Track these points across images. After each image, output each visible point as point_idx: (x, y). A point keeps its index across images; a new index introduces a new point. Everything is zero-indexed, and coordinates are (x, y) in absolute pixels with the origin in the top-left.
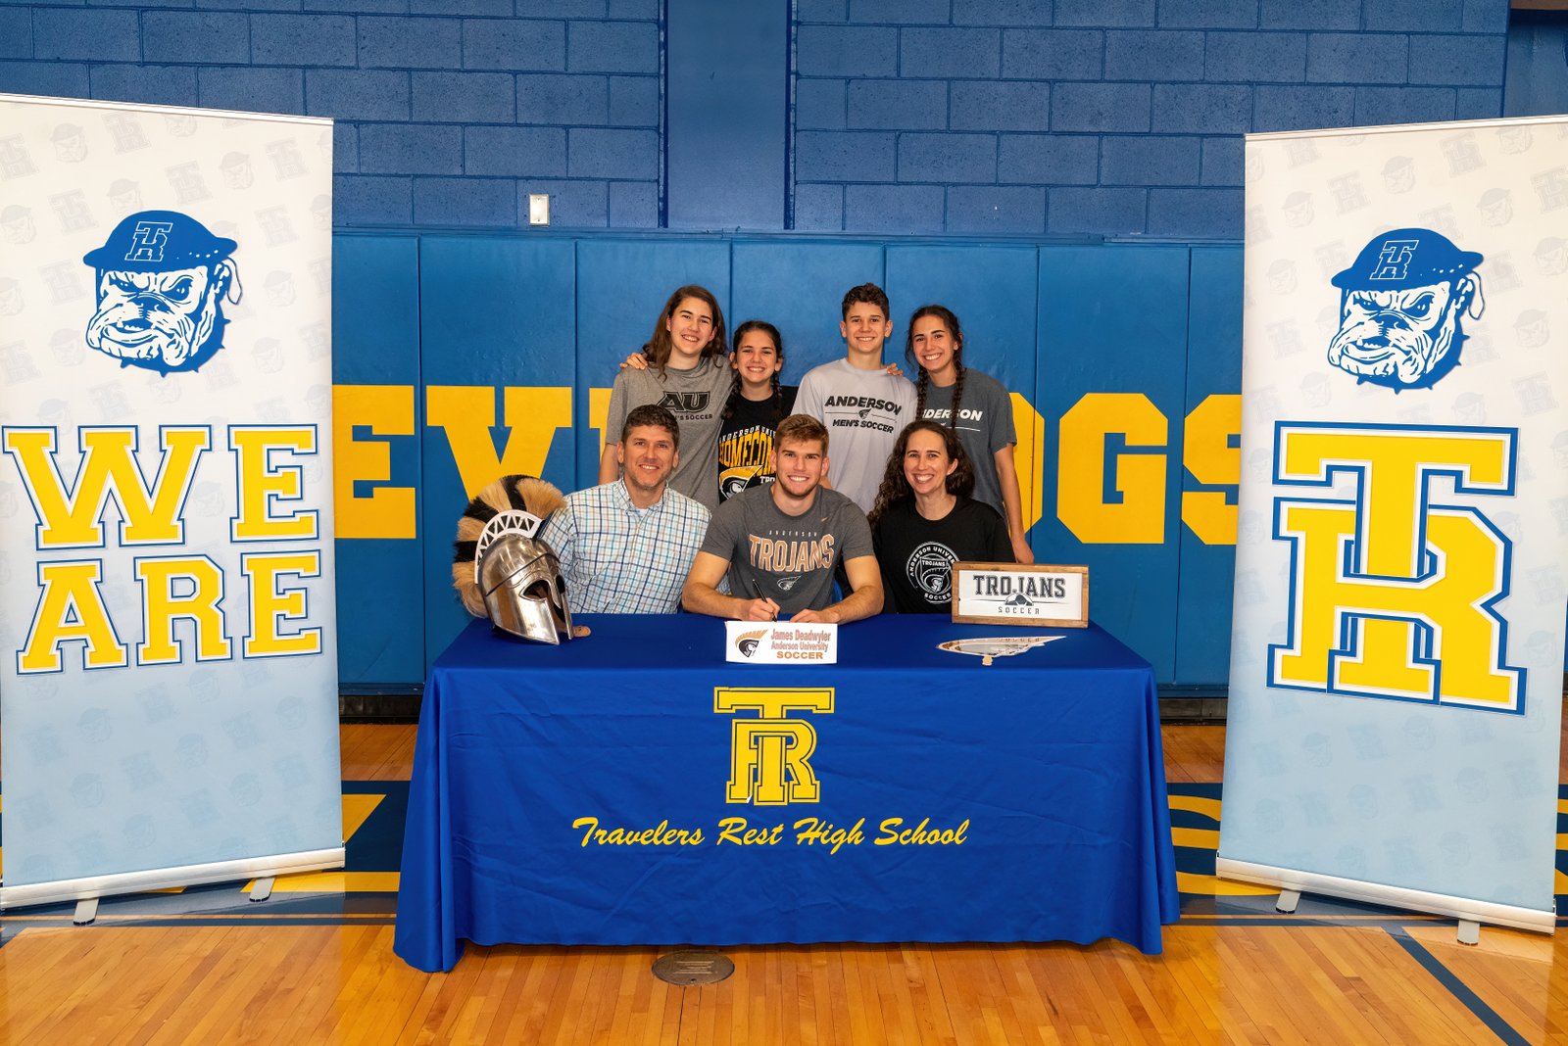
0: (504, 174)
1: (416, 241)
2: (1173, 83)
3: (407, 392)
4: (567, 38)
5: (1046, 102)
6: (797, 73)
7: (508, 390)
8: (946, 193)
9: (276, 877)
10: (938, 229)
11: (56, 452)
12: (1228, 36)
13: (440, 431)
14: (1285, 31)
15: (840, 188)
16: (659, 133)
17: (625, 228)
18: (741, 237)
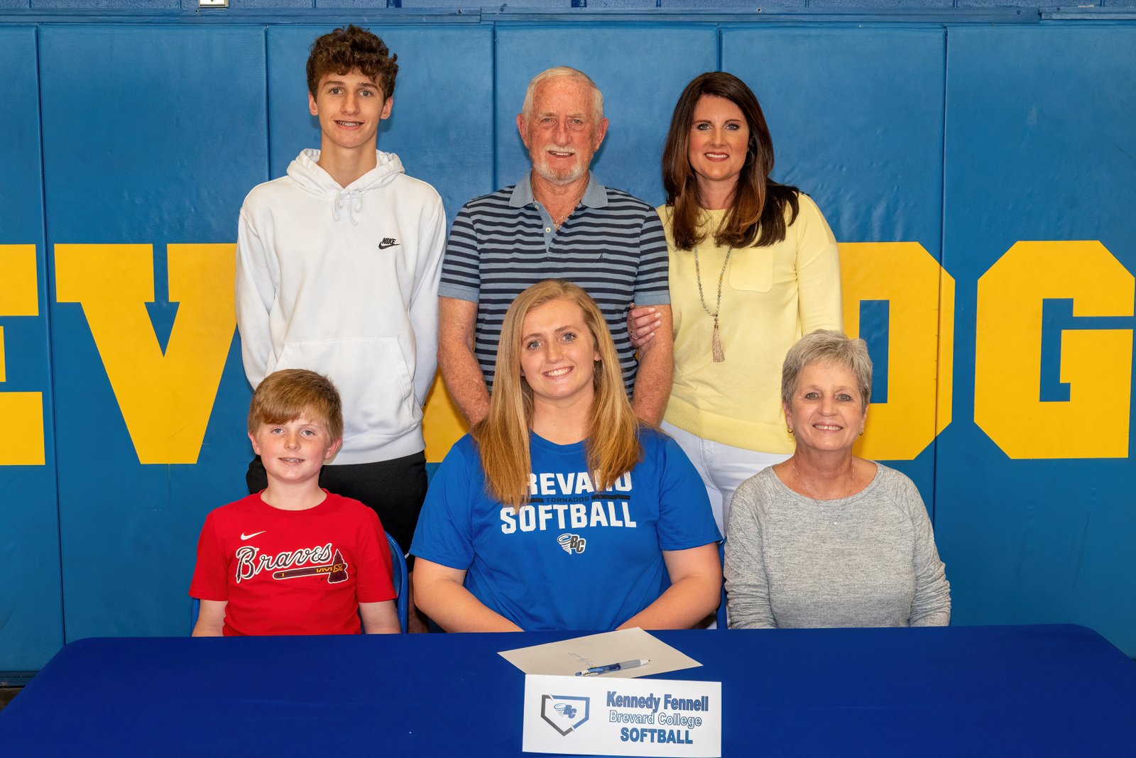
1: (34, 30)
3: (26, 254)
7: (171, 248)
13: (76, 310)
17: (339, 9)
18: (508, 18)
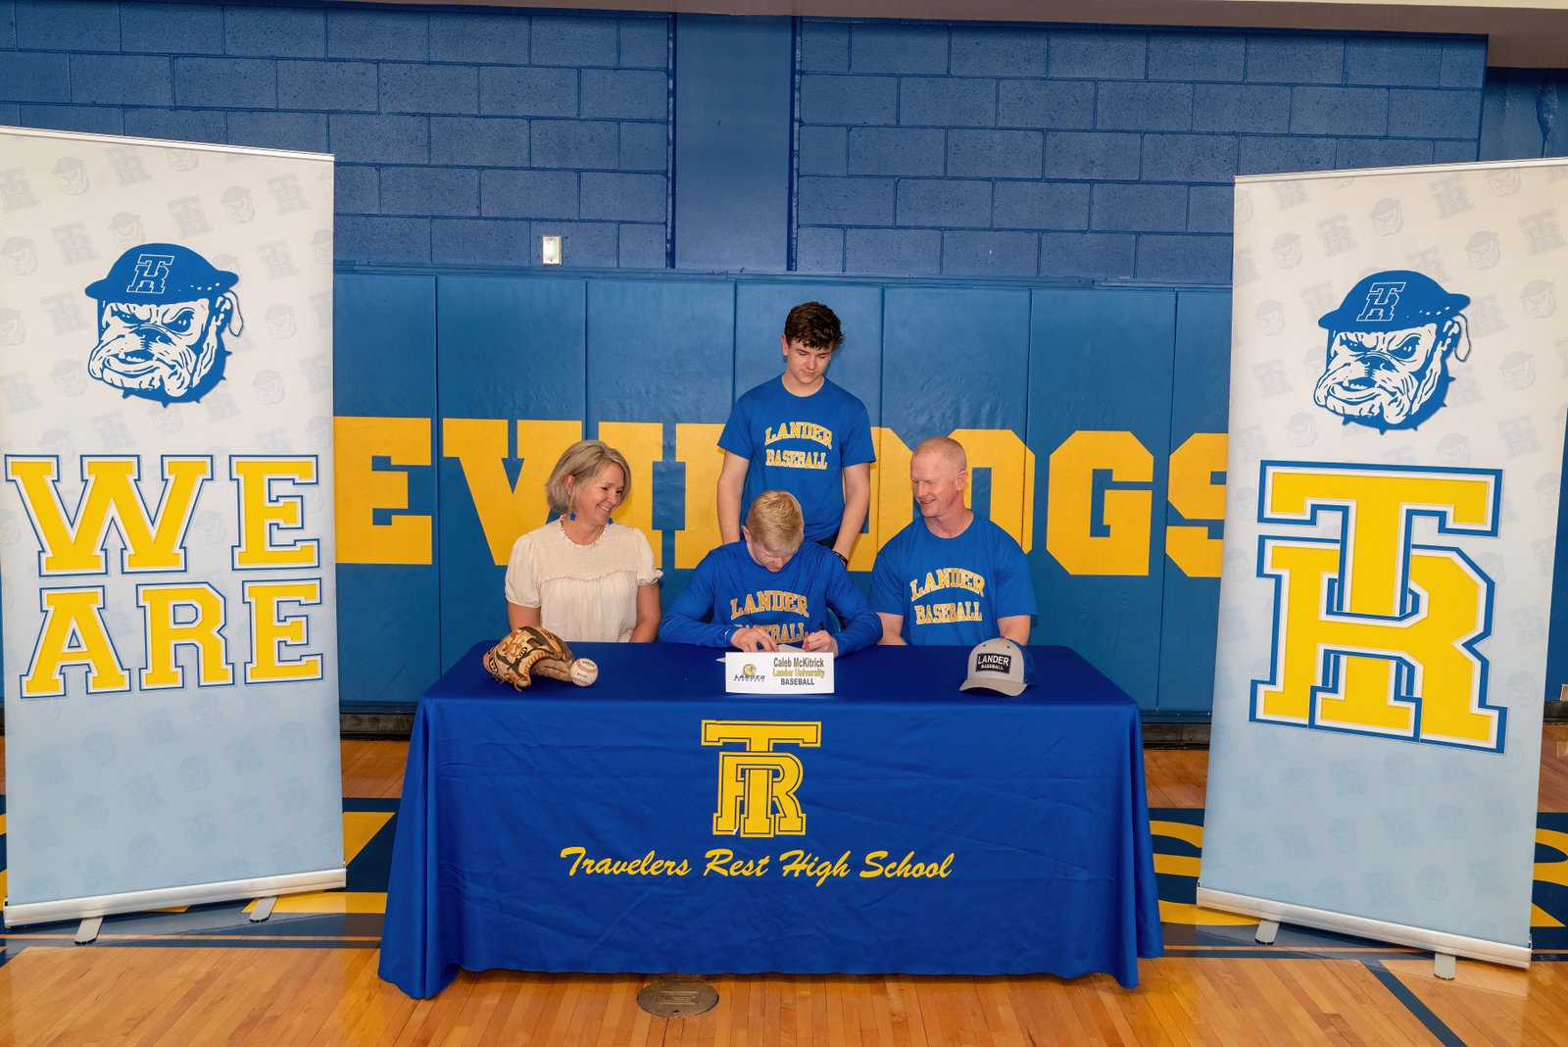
0: (519, 216)
1: (434, 278)
2: (1162, 133)
3: (424, 424)
4: (579, 85)
5: (1040, 151)
6: (800, 121)
7: (520, 423)
8: (942, 236)
9: (278, 896)
10: (932, 271)
11: (58, 480)
12: (1215, 89)
13: (456, 463)
14: (1269, 84)
15: (841, 231)
16: (668, 178)
17: (633, 268)
18: (745, 277)
